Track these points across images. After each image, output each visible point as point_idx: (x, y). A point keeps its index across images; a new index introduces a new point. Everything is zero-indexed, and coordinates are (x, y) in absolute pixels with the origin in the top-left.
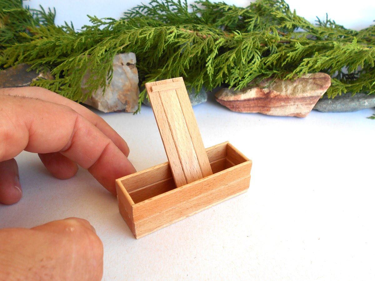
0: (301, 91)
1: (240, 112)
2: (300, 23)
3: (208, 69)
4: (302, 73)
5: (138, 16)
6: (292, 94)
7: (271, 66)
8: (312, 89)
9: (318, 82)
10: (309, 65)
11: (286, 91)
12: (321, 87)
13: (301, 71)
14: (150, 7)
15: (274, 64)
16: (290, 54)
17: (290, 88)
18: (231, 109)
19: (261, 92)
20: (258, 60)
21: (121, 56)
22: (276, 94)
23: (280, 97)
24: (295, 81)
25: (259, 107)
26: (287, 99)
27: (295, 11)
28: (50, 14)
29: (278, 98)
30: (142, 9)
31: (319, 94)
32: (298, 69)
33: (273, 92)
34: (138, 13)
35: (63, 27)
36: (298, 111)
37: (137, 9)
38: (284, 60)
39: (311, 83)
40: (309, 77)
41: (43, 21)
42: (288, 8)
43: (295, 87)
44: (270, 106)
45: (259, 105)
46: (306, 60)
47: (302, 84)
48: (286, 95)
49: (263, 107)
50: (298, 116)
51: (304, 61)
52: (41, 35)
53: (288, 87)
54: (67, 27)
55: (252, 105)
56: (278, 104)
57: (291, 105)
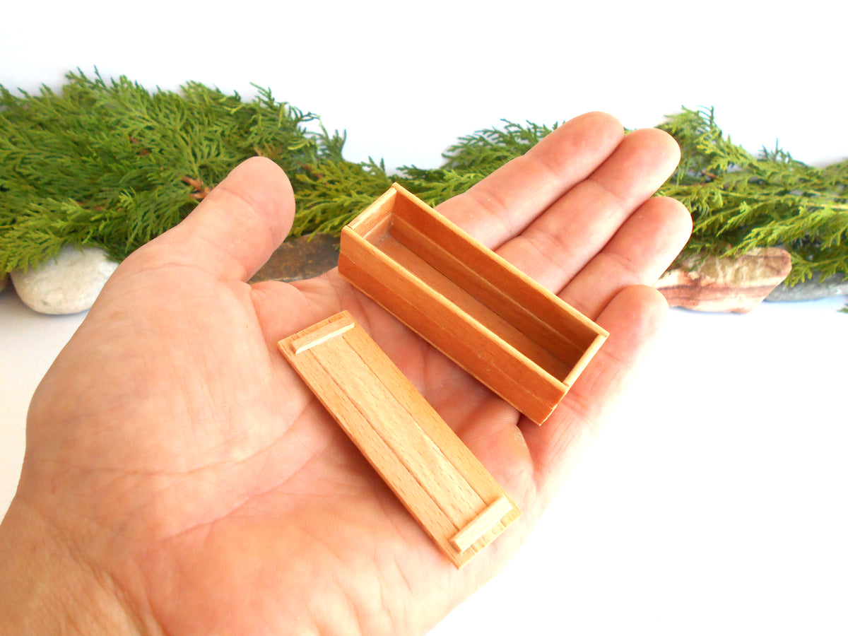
0: (747, 278)
2: (738, 158)
4: (747, 248)
5: (481, 144)
6: (734, 282)
7: (697, 233)
8: (764, 275)
9: (773, 264)
10: (759, 238)
11: (725, 276)
12: (777, 271)
14: (505, 132)
15: (703, 230)
16: (731, 220)
17: (730, 271)
19: (686, 276)
22: (710, 282)
23: (715, 286)
24: (737, 260)
25: (681, 298)
26: (725, 289)
27: (729, 139)
28: (337, 139)
29: (712, 288)
30: (489, 133)
32: (744, 243)
33: (705, 277)
34: (482, 139)
35: (364, 164)
36: (739, 305)
37: (481, 134)
38: (721, 226)
39: (762, 265)
40: (759, 254)
41: (323, 150)
42: (720, 133)
43: (737, 270)
44: (699, 298)
45: (681, 296)
46: (755, 230)
47: (747, 265)
48: (725, 284)
49: (688, 299)
50: (737, 312)
51: (753, 232)
52: (330, 179)
53: (727, 270)
54: (372, 165)
55: (670, 296)
56: (711, 296)
57: (731, 298)
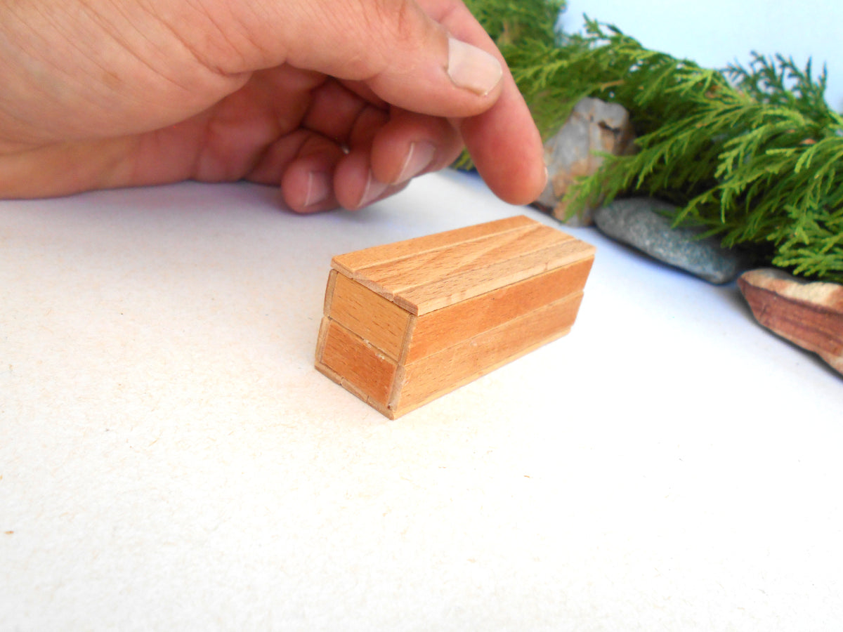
21: (598, 104)
25: (819, 333)
49: (828, 337)
55: (804, 323)
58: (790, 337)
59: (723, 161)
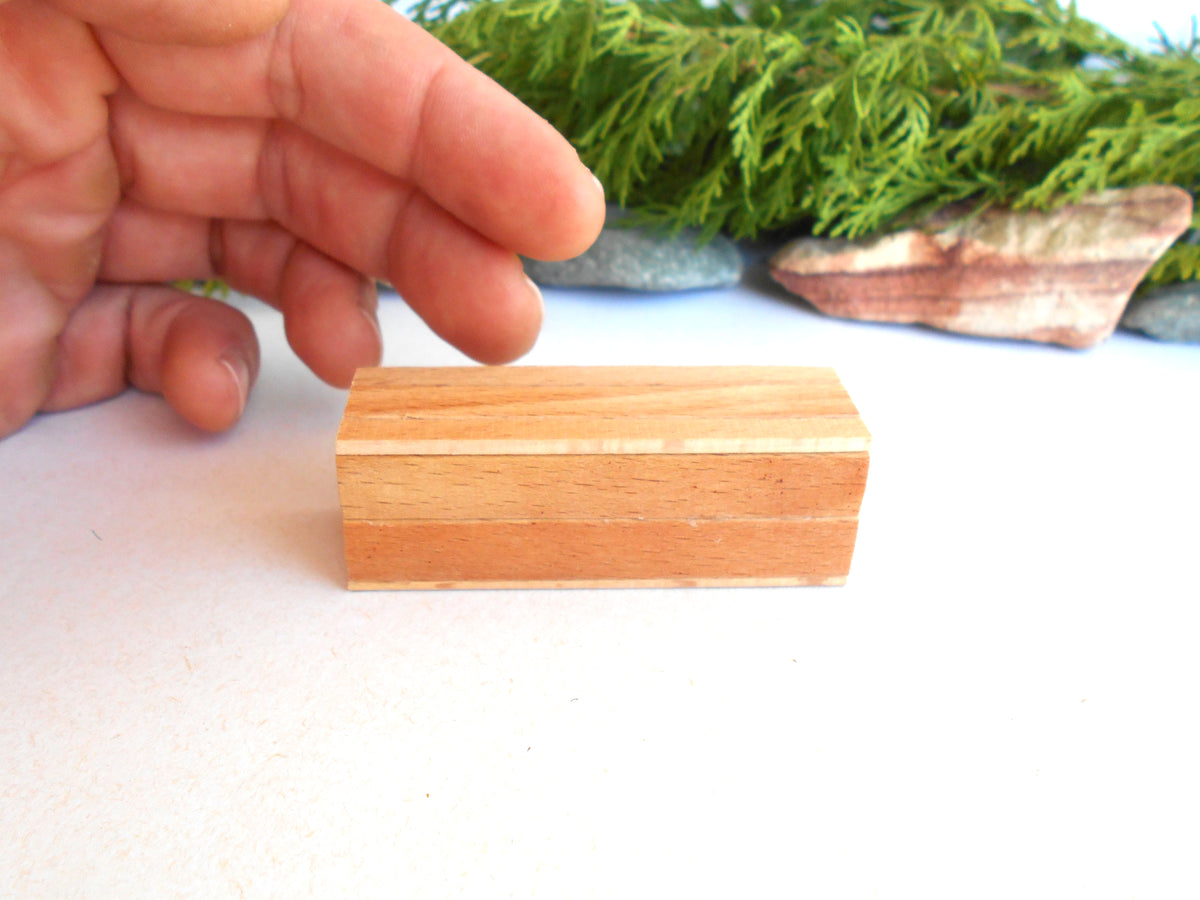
0: (1074, 243)
1: (850, 319)
3: (738, 140)
4: (1082, 184)
6: (1043, 252)
7: (971, 163)
8: (1117, 235)
9: (1144, 213)
10: (1110, 156)
11: (1021, 242)
12: (1153, 227)
13: (1079, 175)
15: (986, 157)
16: (1042, 116)
17: (1037, 234)
18: (820, 306)
19: (929, 242)
20: (918, 128)
22: (983, 253)
23: (995, 263)
24: (1056, 212)
25: (919, 298)
26: (1022, 270)
29: (990, 268)
31: (1143, 254)
32: (1068, 167)
33: (971, 243)
36: (1062, 319)
38: (1021, 140)
39: (1116, 218)
40: (1111, 200)
43: (1054, 233)
44: (959, 296)
45: (920, 292)
46: (1099, 134)
47: (1081, 221)
48: (1021, 257)
49: (935, 299)
50: (1064, 341)
51: (1092, 140)
53: (1028, 233)
55: (894, 293)
56: (987, 288)
57: (1038, 294)
58: (883, 317)
59: (736, 130)
